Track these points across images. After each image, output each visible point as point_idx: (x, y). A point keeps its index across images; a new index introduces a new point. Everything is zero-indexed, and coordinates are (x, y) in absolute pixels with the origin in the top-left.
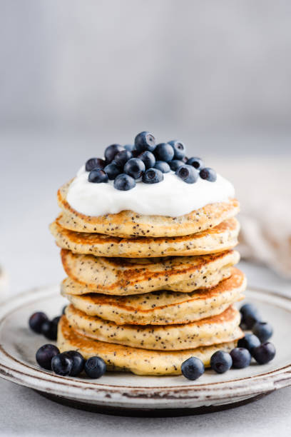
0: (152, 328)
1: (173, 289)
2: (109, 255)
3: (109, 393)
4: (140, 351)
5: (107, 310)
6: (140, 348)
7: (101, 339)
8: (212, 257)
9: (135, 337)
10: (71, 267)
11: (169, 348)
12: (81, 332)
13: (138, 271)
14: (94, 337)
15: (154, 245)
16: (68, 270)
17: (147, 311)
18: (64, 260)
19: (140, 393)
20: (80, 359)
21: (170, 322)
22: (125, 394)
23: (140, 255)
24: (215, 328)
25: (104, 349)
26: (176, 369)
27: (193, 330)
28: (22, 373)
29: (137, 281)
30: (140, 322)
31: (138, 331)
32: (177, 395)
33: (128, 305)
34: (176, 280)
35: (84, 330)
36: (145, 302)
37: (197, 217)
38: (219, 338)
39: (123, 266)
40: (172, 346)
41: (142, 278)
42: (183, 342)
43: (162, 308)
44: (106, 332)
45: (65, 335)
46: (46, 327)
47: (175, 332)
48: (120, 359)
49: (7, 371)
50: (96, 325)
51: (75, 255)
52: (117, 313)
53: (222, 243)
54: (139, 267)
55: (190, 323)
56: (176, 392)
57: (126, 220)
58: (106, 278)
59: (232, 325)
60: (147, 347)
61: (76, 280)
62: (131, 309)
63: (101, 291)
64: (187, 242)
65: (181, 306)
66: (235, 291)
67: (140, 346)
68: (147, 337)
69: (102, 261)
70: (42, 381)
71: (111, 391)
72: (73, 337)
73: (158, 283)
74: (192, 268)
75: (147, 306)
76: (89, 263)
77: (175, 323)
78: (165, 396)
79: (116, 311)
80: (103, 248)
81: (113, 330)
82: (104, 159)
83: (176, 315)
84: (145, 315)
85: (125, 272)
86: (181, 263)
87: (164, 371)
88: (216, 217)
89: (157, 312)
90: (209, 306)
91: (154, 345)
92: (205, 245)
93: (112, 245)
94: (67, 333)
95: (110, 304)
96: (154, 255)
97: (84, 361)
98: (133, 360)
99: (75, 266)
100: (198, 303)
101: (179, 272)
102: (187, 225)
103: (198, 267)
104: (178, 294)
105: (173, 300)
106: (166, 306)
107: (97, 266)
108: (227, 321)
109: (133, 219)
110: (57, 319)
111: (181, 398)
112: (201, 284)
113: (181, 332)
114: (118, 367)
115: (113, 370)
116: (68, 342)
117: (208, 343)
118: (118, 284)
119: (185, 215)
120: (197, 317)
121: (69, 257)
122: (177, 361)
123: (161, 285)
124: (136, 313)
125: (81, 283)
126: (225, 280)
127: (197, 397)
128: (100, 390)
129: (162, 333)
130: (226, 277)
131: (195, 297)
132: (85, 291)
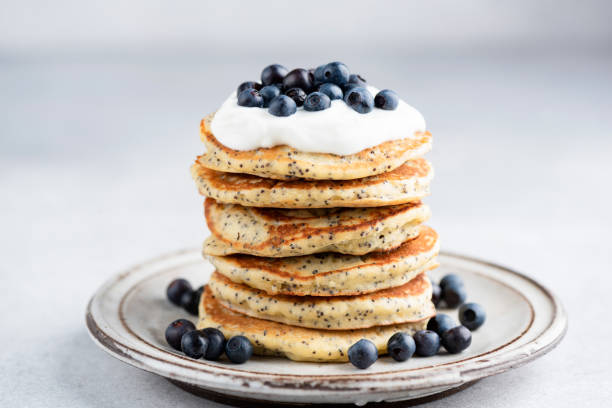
0: (312, 300)
1: (341, 250)
2: (259, 204)
3: (247, 381)
4: (297, 330)
5: (255, 276)
6: (298, 326)
7: (250, 313)
8: (391, 210)
9: (291, 312)
10: (215, 220)
11: (335, 327)
12: (226, 305)
13: (295, 227)
14: (242, 310)
15: (315, 192)
16: (211, 225)
17: (306, 278)
18: (207, 212)
19: (285, 382)
20: (219, 339)
21: (336, 293)
22: (267, 383)
23: (299, 205)
24: (396, 303)
25: (253, 326)
26: (342, 355)
27: (366, 304)
28: (142, 354)
29: (293, 240)
30: (297, 292)
31: (295, 304)
32: (333, 386)
33: (282, 269)
34: (344, 239)
35: (229, 301)
36: (304, 267)
37: (372, 156)
38: (401, 315)
39: (277, 221)
40: (339, 324)
41: (300, 235)
42: (353, 320)
43: (325, 274)
44: (256, 305)
45: (207, 309)
46: (186, 299)
47: (342, 307)
48: (271, 340)
49: (124, 350)
50: (244, 295)
51: (221, 206)
52: (268, 280)
53: (405, 192)
54: (297, 222)
55: (361, 296)
56: (332, 382)
57: (280, 156)
58: (255, 235)
59: (419, 300)
60: (307, 325)
61: (220, 237)
62: (286, 275)
63: (248, 251)
64: (358, 190)
65: (350, 272)
66: (422, 256)
67: (298, 324)
68: (307, 312)
69: (253, 214)
70: (166, 364)
71: (251, 379)
72: (216, 312)
73: (319, 242)
74: (365, 224)
75: (307, 272)
76: (237, 216)
77: (342, 294)
78: (318, 387)
79: (266, 277)
80: (251, 195)
81: (263, 303)
82: (260, 82)
83: (343, 284)
84: (303, 283)
85: (280, 227)
86: (351, 218)
87: (326, 357)
88: (396, 156)
89: (319, 280)
90: (386, 273)
91: (316, 323)
92: (382, 193)
93: (263, 192)
94: (210, 306)
95: (260, 268)
96: (316, 205)
97: (225, 341)
98: (287, 342)
99: (219, 219)
100: (372, 270)
101: (348, 229)
102: (357, 166)
103: (372, 223)
104: (348, 257)
105: (340, 265)
106: (331, 273)
107: (246, 220)
108: (412, 294)
109: (289, 154)
110: (202, 289)
111: (337, 389)
112: (377, 244)
113: (349, 306)
114: (269, 350)
115: (262, 354)
116: (210, 317)
117: (386, 322)
118: (269, 242)
119: (356, 155)
120: (372, 288)
121: (213, 209)
122: (344, 344)
123: (325, 245)
124: (292, 280)
125: (225, 241)
126: (409, 241)
127: (357, 389)
128: (237, 377)
129: (325, 308)
130: (411, 237)
131: (370, 262)
132: (230, 251)
